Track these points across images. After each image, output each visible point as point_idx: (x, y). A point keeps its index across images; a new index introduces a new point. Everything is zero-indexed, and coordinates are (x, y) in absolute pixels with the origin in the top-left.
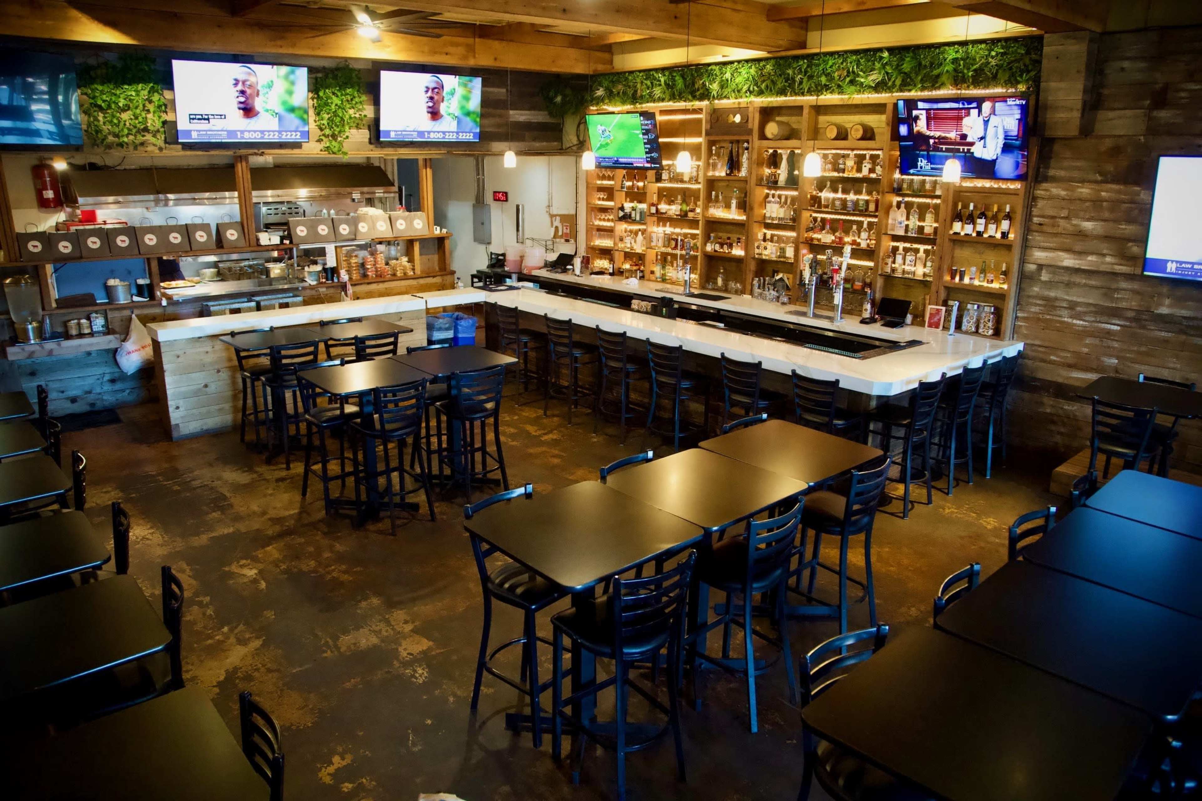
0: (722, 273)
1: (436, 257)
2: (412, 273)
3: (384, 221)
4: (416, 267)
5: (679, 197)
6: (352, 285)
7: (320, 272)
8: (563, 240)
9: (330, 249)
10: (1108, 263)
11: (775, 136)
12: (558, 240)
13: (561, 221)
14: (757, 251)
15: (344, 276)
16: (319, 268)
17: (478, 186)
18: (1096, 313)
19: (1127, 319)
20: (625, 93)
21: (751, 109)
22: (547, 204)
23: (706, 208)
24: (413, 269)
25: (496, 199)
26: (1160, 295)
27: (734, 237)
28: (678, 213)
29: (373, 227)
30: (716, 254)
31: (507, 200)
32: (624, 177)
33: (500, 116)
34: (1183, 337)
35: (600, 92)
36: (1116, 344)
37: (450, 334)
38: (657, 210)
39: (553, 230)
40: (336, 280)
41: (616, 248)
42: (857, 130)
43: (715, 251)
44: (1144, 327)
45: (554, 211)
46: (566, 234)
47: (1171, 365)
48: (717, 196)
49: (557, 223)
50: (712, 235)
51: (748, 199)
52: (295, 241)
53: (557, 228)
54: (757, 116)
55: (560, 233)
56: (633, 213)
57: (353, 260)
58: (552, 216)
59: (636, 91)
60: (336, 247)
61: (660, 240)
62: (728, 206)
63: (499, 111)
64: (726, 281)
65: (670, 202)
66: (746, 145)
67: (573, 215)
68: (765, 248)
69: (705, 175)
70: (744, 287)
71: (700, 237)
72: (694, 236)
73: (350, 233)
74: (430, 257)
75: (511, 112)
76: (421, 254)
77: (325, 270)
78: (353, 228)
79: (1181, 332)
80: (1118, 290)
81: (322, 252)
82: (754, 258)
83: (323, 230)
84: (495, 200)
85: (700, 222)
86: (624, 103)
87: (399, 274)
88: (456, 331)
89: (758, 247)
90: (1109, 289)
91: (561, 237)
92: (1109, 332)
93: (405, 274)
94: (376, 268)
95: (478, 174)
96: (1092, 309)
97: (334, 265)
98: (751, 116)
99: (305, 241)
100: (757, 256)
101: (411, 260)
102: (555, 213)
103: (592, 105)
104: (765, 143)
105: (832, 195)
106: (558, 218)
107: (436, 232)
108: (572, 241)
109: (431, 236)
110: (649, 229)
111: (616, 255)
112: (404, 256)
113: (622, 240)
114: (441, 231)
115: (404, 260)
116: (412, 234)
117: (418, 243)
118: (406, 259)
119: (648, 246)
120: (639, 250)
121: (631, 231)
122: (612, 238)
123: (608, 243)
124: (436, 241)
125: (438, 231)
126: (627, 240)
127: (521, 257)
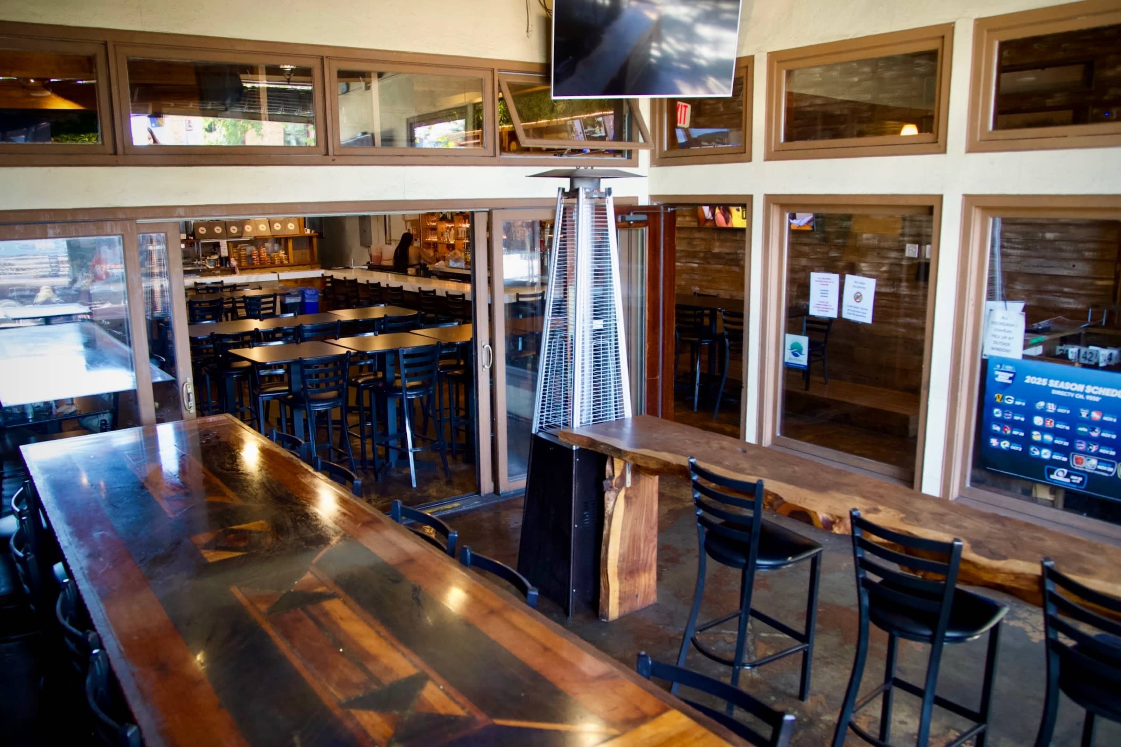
1: (308, 252)
2: (287, 262)
3: (265, 224)
4: (290, 258)
6: (239, 269)
7: (217, 260)
9: (223, 243)
10: (688, 221)
13: (412, 225)
15: (234, 263)
16: (216, 257)
18: (686, 257)
19: (700, 258)
24: (288, 259)
26: (714, 239)
29: (256, 228)
34: (727, 267)
36: (696, 277)
37: (298, 300)
40: (228, 266)
44: (709, 263)
47: (724, 287)
52: (197, 237)
57: (243, 252)
58: (406, 222)
60: (228, 242)
73: (238, 232)
74: (304, 251)
76: (293, 249)
77: (220, 257)
78: (240, 229)
79: (726, 264)
80: (694, 238)
81: (217, 245)
83: (218, 230)
87: (277, 262)
88: (303, 298)
90: (690, 239)
92: (693, 269)
93: (282, 262)
94: (260, 258)
96: (683, 254)
97: (227, 255)
99: (204, 237)
101: (287, 253)
107: (306, 233)
108: (418, 239)
109: (301, 235)
110: (457, 226)
111: (440, 246)
112: (283, 250)
113: (442, 235)
114: (311, 232)
115: (282, 253)
116: (287, 233)
117: (291, 240)
118: (284, 252)
119: (457, 239)
120: (452, 242)
121: (448, 228)
122: (436, 234)
123: (434, 239)
124: (308, 240)
125: (308, 232)
126: (446, 235)
127: (381, 253)
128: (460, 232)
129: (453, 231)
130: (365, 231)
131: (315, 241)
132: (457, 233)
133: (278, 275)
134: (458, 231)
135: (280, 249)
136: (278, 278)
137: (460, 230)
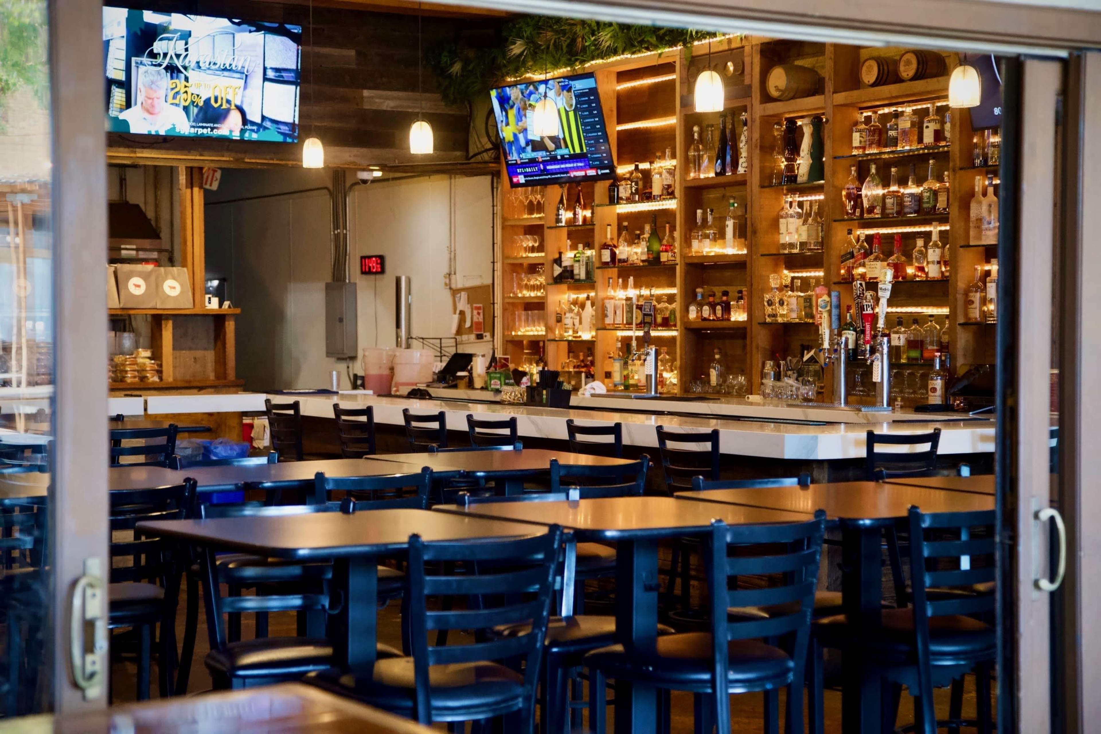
0: (719, 362)
1: (210, 356)
2: (156, 379)
4: (165, 368)
5: (647, 228)
8: (473, 337)
11: (783, 91)
12: (465, 337)
13: (470, 301)
14: (769, 310)
17: (337, 247)
20: (557, 46)
21: (747, 49)
22: (446, 270)
23: (687, 241)
24: (159, 372)
25: (366, 272)
27: (733, 290)
28: (644, 257)
30: (706, 324)
31: (382, 271)
32: (561, 202)
33: (344, 99)
35: (517, 48)
38: (613, 255)
39: (456, 317)
41: (550, 336)
42: (908, 63)
43: (705, 319)
45: (459, 282)
46: (478, 324)
48: (705, 220)
49: (463, 304)
50: (699, 290)
51: (748, 216)
53: (462, 313)
54: (757, 60)
55: (468, 324)
56: (576, 265)
58: (455, 292)
59: (574, 41)
61: (619, 312)
62: (721, 235)
63: (342, 91)
64: (722, 376)
65: (633, 240)
66: (744, 116)
67: (488, 286)
68: (782, 303)
69: (683, 179)
70: (750, 381)
71: (678, 298)
72: (671, 298)
74: (199, 353)
75: (366, 93)
76: (176, 347)
82: (765, 324)
84: (363, 273)
85: (678, 268)
86: (556, 65)
87: (130, 378)
89: (770, 303)
91: (470, 330)
93: (143, 378)
95: (336, 227)
98: (747, 60)
100: (768, 320)
101: (156, 356)
102: (460, 286)
103: (508, 74)
104: (772, 108)
105: (880, 191)
106: (464, 295)
107: (209, 307)
108: (488, 336)
109: (198, 311)
110: (602, 294)
111: (551, 349)
112: (145, 348)
113: (559, 320)
114: (221, 305)
115: (144, 355)
116: (159, 305)
117: (170, 324)
118: (148, 354)
119: (601, 326)
120: (586, 336)
121: (575, 303)
122: (543, 319)
123: (537, 330)
124: (211, 325)
125: (213, 304)
126: (568, 320)
127: (392, 369)
128: (610, 312)
129: (589, 310)
130: (341, 320)
131: (230, 326)
132: (602, 313)
133: (146, 402)
134: (604, 308)
135: (137, 345)
136: (146, 409)
137: (610, 305)
